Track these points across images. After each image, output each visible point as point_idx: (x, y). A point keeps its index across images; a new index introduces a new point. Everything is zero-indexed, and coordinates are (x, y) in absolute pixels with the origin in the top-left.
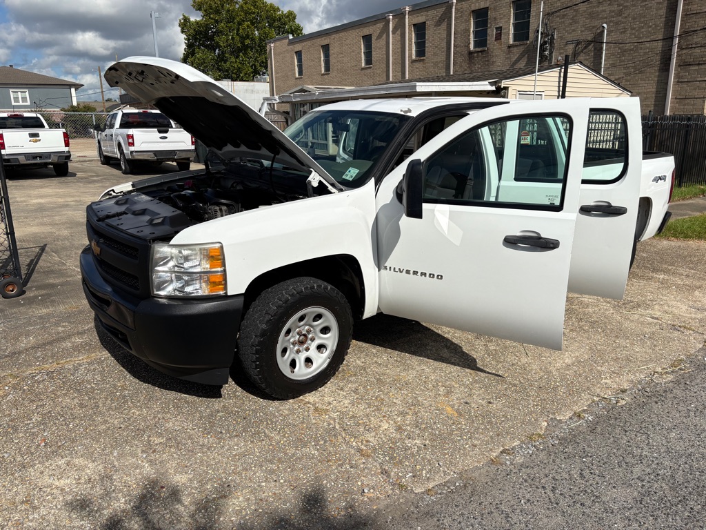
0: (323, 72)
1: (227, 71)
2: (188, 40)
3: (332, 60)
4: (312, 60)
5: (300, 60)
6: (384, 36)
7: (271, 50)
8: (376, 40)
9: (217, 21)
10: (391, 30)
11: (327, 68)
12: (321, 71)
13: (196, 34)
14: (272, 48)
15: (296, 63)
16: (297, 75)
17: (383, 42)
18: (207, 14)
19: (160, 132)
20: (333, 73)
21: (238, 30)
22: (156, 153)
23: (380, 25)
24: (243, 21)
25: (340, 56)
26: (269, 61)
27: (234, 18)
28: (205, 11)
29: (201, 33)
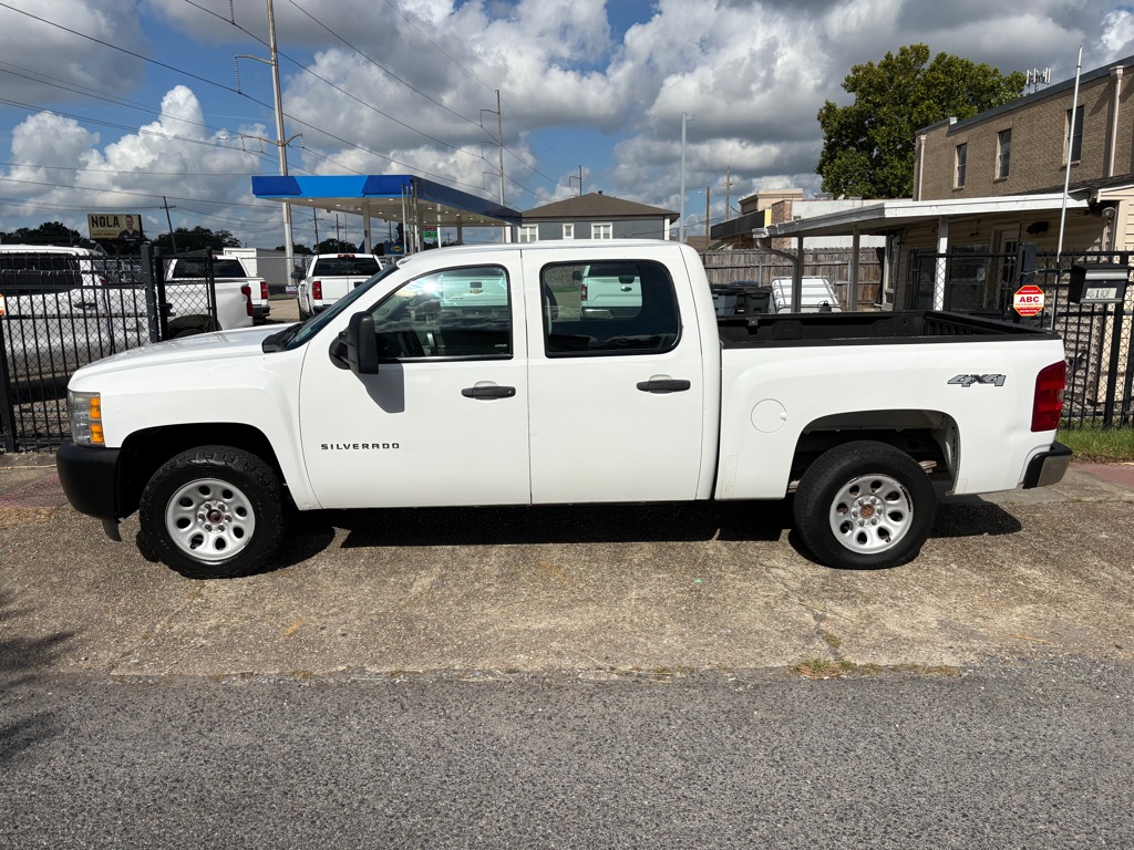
0: (997, 177)
1: (883, 182)
2: (829, 139)
3: (1014, 156)
4: (982, 158)
5: (963, 160)
6: (1106, 108)
7: (920, 146)
8: (1090, 115)
9: (878, 105)
10: (1118, 93)
11: (1005, 171)
12: (994, 176)
13: (842, 129)
14: (923, 142)
15: (957, 165)
16: (956, 185)
17: (1102, 117)
18: (864, 94)
20: (1012, 179)
21: (911, 115)
23: (1100, 88)
24: (923, 99)
25: (1027, 147)
26: (916, 164)
27: (907, 96)
28: (861, 91)
29: (850, 127)
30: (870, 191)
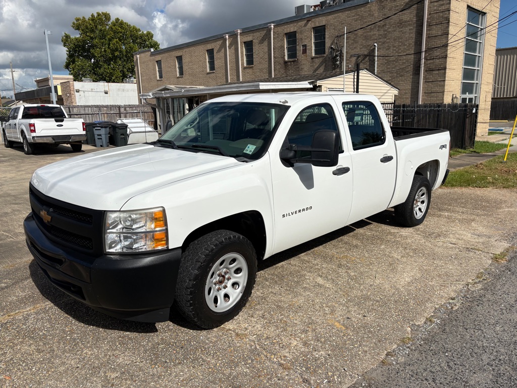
0: (178, 76)
1: (102, 75)
2: (70, 51)
3: (185, 68)
4: (170, 67)
5: (160, 68)
6: (223, 50)
7: (137, 59)
8: (217, 53)
9: (92, 38)
10: (228, 45)
11: (181, 73)
12: (177, 75)
13: (76, 48)
14: (138, 58)
15: (157, 70)
16: (158, 78)
17: (222, 54)
18: (84, 32)
19: (56, 121)
20: (186, 76)
21: (109, 44)
22: (54, 137)
23: (220, 42)
24: (113, 38)
25: (190, 64)
26: (136, 69)
27: (105, 36)
28: (83, 30)
29: (80, 47)
30: (96, 79)
